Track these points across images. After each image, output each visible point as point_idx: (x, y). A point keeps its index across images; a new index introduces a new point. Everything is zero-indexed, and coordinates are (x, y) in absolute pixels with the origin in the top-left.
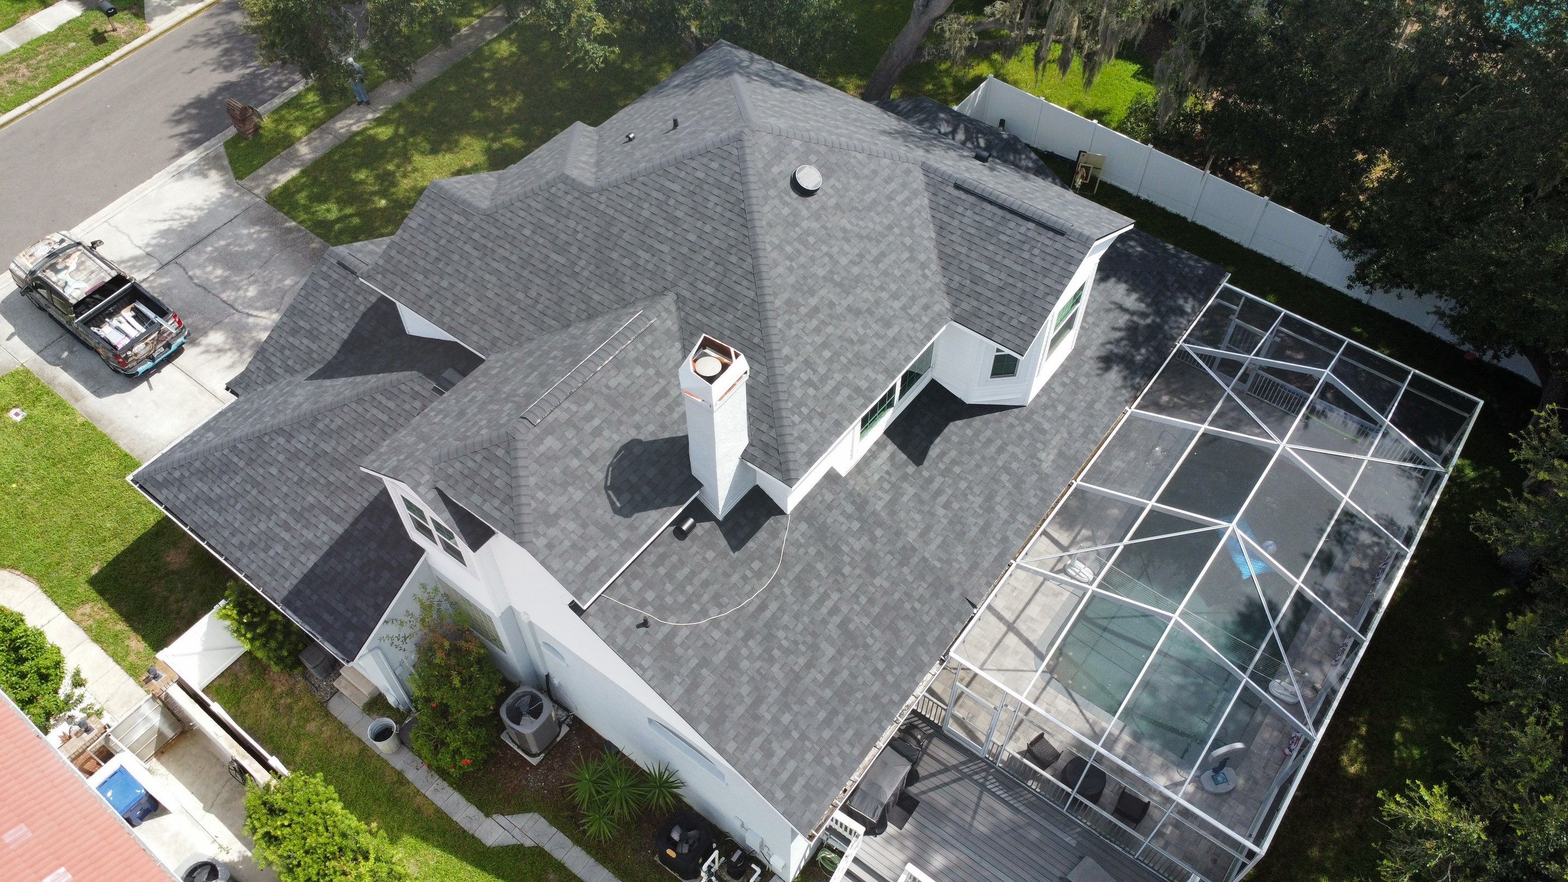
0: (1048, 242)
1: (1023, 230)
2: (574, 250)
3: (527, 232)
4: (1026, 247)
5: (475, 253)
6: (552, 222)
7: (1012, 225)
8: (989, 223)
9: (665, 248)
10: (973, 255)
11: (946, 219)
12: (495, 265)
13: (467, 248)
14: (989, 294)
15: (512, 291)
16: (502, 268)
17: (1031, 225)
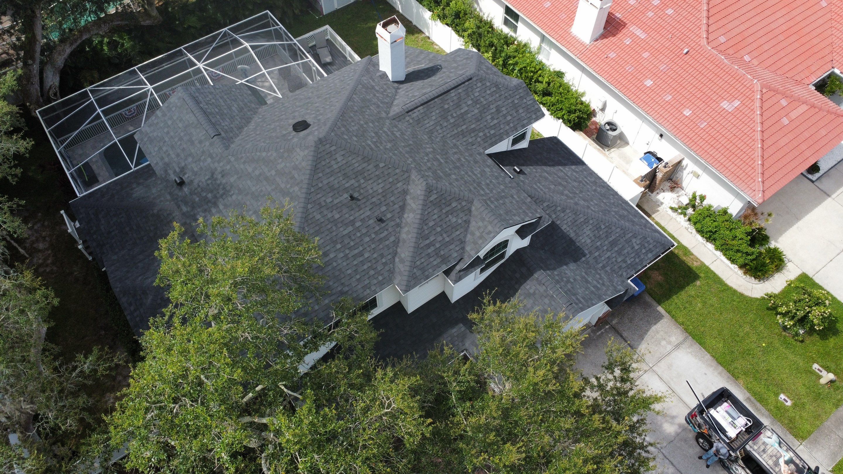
0: (200, 98)
1: (206, 107)
2: (431, 156)
3: (453, 176)
4: (210, 102)
5: (483, 187)
6: (439, 172)
7: (208, 110)
8: (218, 117)
9: (385, 129)
10: (235, 114)
11: (235, 129)
12: (474, 177)
13: (488, 192)
14: (241, 103)
15: (467, 163)
16: (470, 173)
17: (202, 105)
